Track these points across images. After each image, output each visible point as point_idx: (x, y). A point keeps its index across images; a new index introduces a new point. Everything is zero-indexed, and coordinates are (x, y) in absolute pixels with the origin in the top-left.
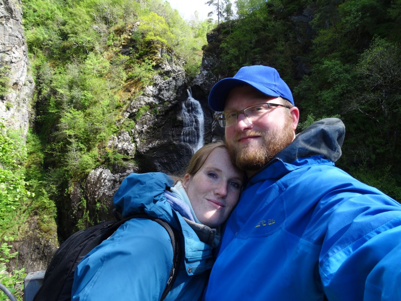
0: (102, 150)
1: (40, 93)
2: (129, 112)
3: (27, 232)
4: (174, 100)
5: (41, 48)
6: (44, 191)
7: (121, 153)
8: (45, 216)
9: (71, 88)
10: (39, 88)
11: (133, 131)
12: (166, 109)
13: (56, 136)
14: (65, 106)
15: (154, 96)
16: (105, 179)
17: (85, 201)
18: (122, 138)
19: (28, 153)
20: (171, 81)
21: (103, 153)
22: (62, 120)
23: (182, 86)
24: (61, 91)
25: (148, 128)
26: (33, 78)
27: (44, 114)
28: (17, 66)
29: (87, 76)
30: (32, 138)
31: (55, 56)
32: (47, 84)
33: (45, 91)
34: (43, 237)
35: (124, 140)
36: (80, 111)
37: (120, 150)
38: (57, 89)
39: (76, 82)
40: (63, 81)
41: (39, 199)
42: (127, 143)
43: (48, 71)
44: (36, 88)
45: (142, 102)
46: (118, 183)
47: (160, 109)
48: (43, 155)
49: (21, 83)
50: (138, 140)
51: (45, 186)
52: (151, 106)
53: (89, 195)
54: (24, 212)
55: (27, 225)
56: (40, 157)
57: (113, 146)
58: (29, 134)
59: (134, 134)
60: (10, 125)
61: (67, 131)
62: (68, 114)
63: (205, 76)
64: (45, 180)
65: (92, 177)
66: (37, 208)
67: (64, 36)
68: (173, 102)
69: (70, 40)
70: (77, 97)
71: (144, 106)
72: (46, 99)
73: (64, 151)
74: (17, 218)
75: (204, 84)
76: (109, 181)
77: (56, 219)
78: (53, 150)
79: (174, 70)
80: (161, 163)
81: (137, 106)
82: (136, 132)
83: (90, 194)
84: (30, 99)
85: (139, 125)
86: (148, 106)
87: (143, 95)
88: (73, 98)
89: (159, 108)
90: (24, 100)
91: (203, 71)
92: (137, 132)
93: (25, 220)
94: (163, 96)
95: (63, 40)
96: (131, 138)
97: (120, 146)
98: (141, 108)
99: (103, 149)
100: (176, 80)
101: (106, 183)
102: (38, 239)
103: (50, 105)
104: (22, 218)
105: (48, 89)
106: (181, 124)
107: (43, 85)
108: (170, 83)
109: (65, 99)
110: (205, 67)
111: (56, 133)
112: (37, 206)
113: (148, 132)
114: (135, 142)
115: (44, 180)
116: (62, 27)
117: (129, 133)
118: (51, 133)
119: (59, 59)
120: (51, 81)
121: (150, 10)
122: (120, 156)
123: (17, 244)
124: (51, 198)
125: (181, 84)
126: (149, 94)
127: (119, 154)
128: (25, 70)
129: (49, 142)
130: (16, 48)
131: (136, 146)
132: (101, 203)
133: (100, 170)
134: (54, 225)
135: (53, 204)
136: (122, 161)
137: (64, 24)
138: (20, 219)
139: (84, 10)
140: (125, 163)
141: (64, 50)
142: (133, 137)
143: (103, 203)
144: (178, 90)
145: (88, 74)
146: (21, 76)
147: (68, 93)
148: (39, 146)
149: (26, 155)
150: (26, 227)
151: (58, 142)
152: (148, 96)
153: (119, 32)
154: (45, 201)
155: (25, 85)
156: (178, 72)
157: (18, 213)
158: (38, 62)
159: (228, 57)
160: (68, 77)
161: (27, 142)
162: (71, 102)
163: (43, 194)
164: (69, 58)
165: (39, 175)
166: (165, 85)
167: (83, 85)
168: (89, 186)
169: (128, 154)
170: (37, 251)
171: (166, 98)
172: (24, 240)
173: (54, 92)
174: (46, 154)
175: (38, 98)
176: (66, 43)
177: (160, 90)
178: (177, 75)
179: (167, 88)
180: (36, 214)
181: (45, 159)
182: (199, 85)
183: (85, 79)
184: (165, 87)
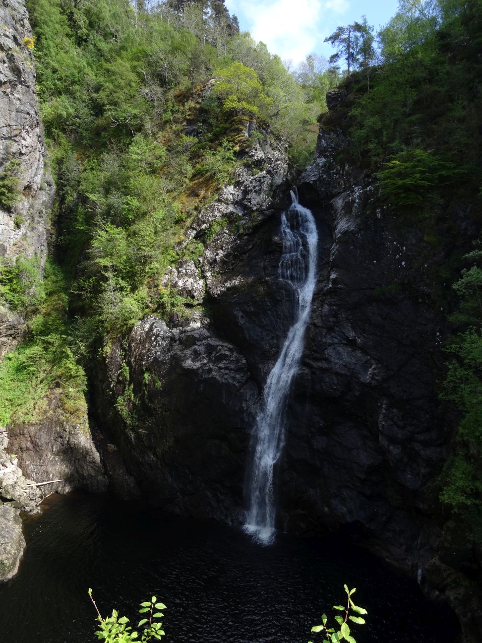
0: (152, 290)
1: (62, 200)
2: (196, 230)
3: (45, 412)
4: (268, 209)
5: (64, 131)
6: (69, 352)
7: (181, 295)
8: (71, 390)
9: (107, 192)
10: (61, 193)
11: (201, 259)
12: (254, 223)
13: (86, 268)
14: (99, 221)
15: (236, 203)
16: (157, 336)
17: (127, 368)
18: (184, 271)
19: (46, 294)
20: (264, 177)
21: (155, 295)
22: (95, 243)
23: (281, 185)
24: (92, 197)
25: (225, 256)
26: (52, 178)
27: (69, 233)
28: (29, 160)
29: (131, 173)
30: (51, 271)
31: (85, 142)
32: (72, 187)
33: (71, 198)
34: (67, 421)
35: (187, 274)
36: (120, 229)
37: (181, 290)
38: (88, 195)
39: (116, 183)
40: (97, 182)
41: (62, 364)
42: (191, 280)
43: (75, 166)
44: (57, 193)
45: (217, 213)
46: (178, 342)
47: (245, 224)
48: (67, 297)
49: (35, 187)
50: (209, 274)
51: (70, 344)
52: (230, 218)
53: (133, 359)
54: (41, 382)
55: (45, 400)
56: (62, 301)
57: (170, 283)
58: (48, 265)
59: (203, 265)
60: (20, 251)
61: (101, 260)
62: (103, 234)
63: (322, 167)
64: (71, 335)
65: (138, 333)
66: (60, 377)
67: (98, 109)
68: (267, 212)
69: (106, 115)
70: (116, 205)
71: (219, 220)
72: (72, 211)
73: (97, 290)
74: (32, 390)
75: (319, 179)
76: (163, 338)
77: (86, 395)
78: (81, 289)
79: (269, 158)
80: (244, 312)
81: (208, 220)
82: (206, 261)
83: (135, 358)
84: (49, 211)
85: (210, 250)
86: (226, 219)
87: (219, 201)
88: (110, 207)
89: (243, 222)
90: (40, 212)
91: (318, 159)
92: (208, 261)
93: (43, 394)
94: (250, 202)
95: (97, 115)
96: (197, 271)
97: (180, 283)
98: (214, 223)
99: (155, 289)
100: (272, 176)
101: (159, 341)
102: (61, 424)
103: (77, 220)
104: (39, 391)
105: (75, 195)
106: (279, 249)
107: (68, 188)
108: (262, 180)
109: (99, 210)
110: (321, 151)
111: (85, 263)
112: (59, 373)
113: (226, 261)
114: (204, 277)
115: (68, 335)
116: (95, 95)
117: (195, 263)
118: (79, 262)
119: (91, 146)
120: (79, 182)
121: (233, 59)
122: (181, 300)
123: (32, 429)
124: (78, 362)
125: (281, 181)
126: (227, 200)
127: (179, 297)
128: (42, 166)
129: (75, 277)
130: (28, 131)
131: (206, 285)
132: (151, 373)
133: (150, 320)
134: (82, 404)
135: (82, 372)
136: (184, 308)
137: (97, 89)
138: (35, 392)
139: (128, 65)
140: (188, 312)
141: (97, 132)
142: (201, 270)
143: (155, 374)
144: (275, 192)
145: (134, 169)
146: (36, 175)
147: (103, 200)
148: (61, 283)
149: (44, 296)
150: (44, 404)
151: (89, 277)
152: (226, 202)
153: (182, 98)
154: (71, 366)
155: (41, 189)
156: (276, 161)
157: (34, 384)
158: (59, 153)
159: (363, 132)
160: (104, 175)
161: (45, 277)
162: (108, 213)
163: (67, 357)
164: (104, 145)
165: (63, 328)
166: (254, 184)
167: (126, 187)
168: (134, 346)
169: (193, 297)
170: (59, 440)
171: (255, 206)
172: (41, 423)
173: (83, 199)
174: (71, 295)
175: (60, 208)
176: (100, 121)
177: (246, 192)
178: (275, 166)
179: (257, 188)
180: (58, 385)
181: (70, 302)
182: (312, 182)
183: (129, 177)
184: (255, 187)
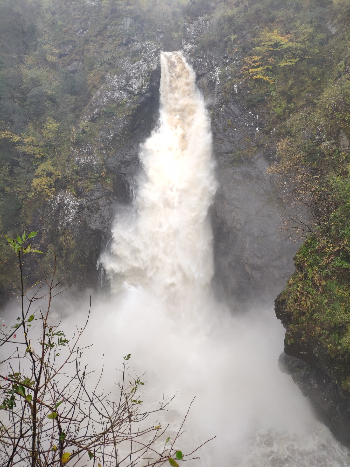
2: (90, 115)
4: (147, 92)
11: (97, 139)
12: (137, 105)
15: (121, 89)
16: (68, 205)
18: (84, 150)
20: (141, 65)
25: (116, 135)
35: (86, 153)
37: (83, 167)
42: (90, 157)
45: (105, 99)
46: (86, 209)
50: (104, 151)
52: (117, 103)
59: (99, 144)
65: (52, 205)
68: (147, 95)
81: (99, 105)
83: (52, 225)
85: (103, 131)
87: (107, 88)
91: (185, 46)
92: (103, 140)
94: (132, 87)
96: (95, 150)
97: (83, 160)
100: (148, 62)
108: (141, 68)
110: (187, 38)
113: (117, 139)
114: (101, 154)
117: (92, 143)
125: (156, 67)
126: (113, 86)
131: (103, 160)
133: (61, 194)
136: (87, 181)
142: (98, 148)
143: (69, 235)
144: (152, 77)
152: (113, 89)
166: (134, 71)
168: (50, 216)
169: (93, 172)
171: (136, 90)
177: (128, 79)
